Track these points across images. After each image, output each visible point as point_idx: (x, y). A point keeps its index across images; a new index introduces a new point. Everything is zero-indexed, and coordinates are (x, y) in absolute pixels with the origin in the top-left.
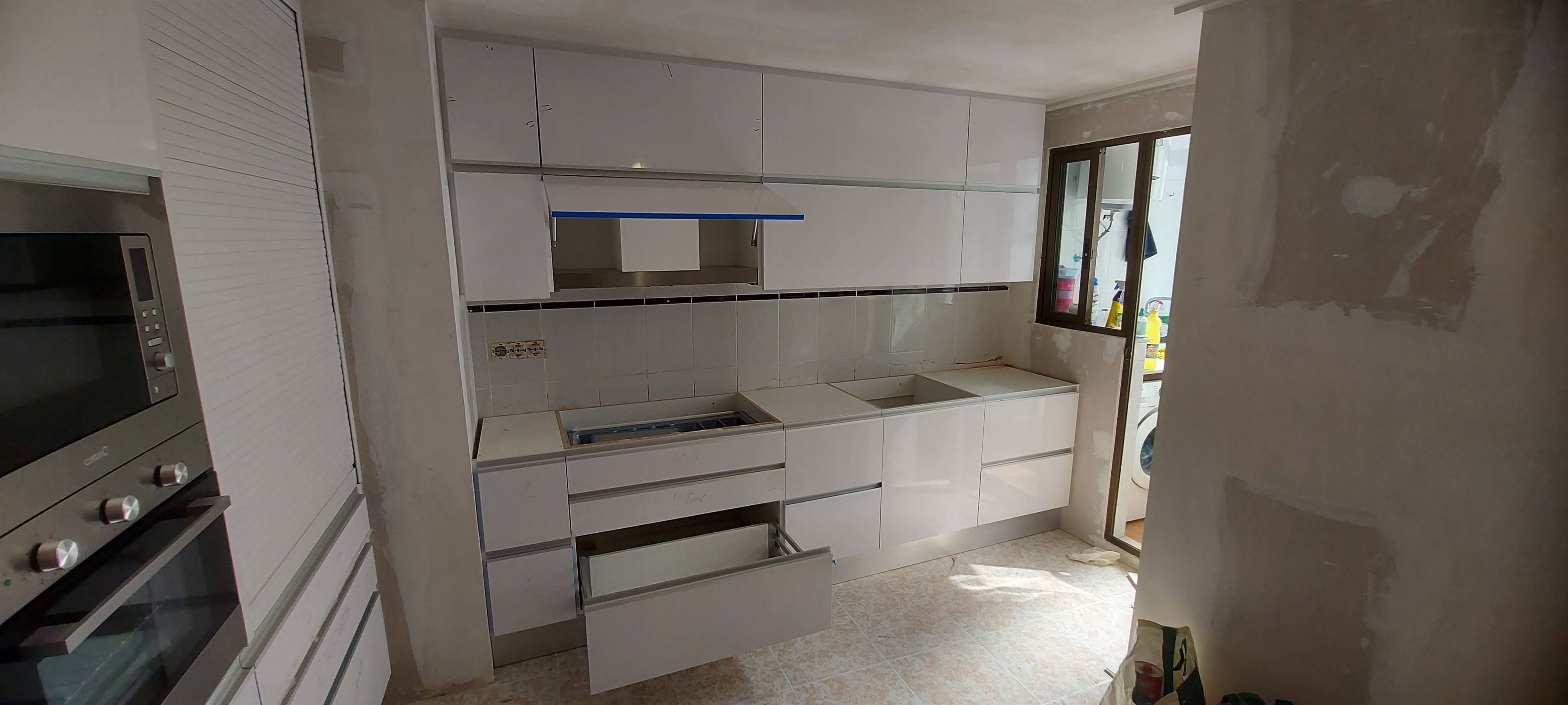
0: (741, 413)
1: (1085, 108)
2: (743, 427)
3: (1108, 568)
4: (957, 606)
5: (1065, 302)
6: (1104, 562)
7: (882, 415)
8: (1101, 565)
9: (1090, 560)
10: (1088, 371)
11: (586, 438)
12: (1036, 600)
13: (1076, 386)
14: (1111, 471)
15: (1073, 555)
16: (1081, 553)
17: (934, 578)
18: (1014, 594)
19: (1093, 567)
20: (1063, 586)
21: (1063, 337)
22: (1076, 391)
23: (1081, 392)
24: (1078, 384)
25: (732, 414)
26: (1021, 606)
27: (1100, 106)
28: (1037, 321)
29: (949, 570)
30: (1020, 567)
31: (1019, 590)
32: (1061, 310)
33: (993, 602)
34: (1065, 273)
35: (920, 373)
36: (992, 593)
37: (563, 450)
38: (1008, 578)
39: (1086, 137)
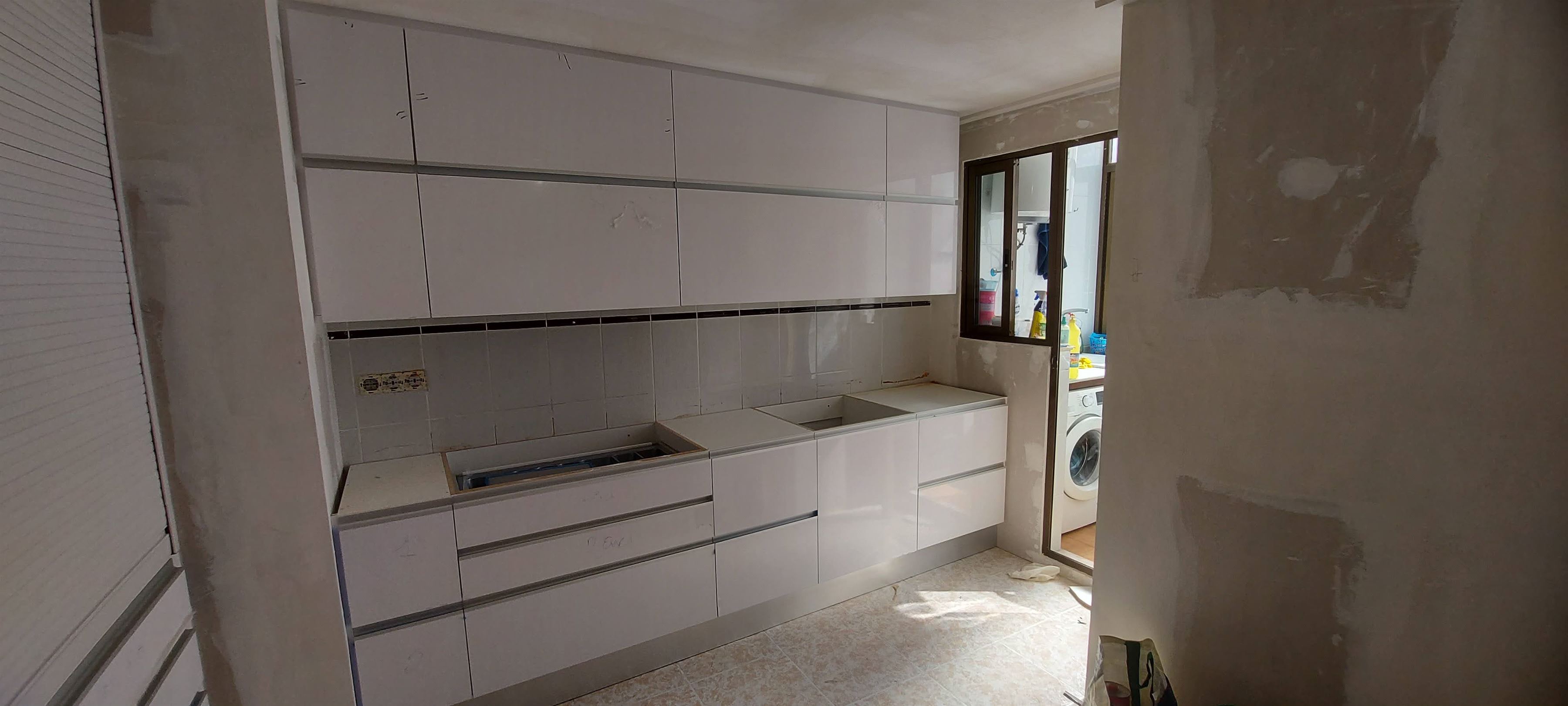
0: (660, 443)
1: (997, 120)
2: (664, 457)
3: (1050, 583)
4: (905, 640)
5: (988, 314)
6: (1045, 577)
7: (814, 437)
8: (1041, 581)
9: (1031, 576)
10: (1016, 383)
11: (479, 481)
12: (984, 624)
13: (1004, 399)
14: (1045, 483)
15: (1014, 573)
16: (1021, 570)
17: (877, 610)
18: (961, 619)
19: (1036, 584)
20: (1008, 606)
21: (989, 350)
22: (1005, 404)
23: (1009, 405)
24: (1006, 396)
25: (649, 446)
26: (970, 632)
27: (1012, 117)
28: (962, 335)
29: (892, 600)
30: (963, 590)
31: (965, 614)
32: (984, 323)
33: (941, 631)
34: (985, 286)
35: (848, 394)
36: (939, 621)
37: (448, 496)
38: (952, 603)
39: (1001, 149)
